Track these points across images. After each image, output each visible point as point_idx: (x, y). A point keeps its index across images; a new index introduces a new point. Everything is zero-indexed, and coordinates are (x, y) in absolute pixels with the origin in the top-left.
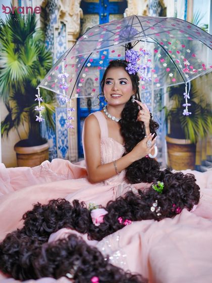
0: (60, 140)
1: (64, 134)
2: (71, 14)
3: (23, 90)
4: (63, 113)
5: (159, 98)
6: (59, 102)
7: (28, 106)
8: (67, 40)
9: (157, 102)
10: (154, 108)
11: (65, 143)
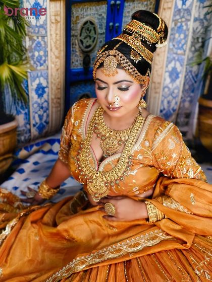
0: (37, 116)
1: (42, 108)
4: (42, 79)
5: (200, 45)
6: (35, 63)
9: (196, 51)
10: (189, 60)
11: (44, 118)
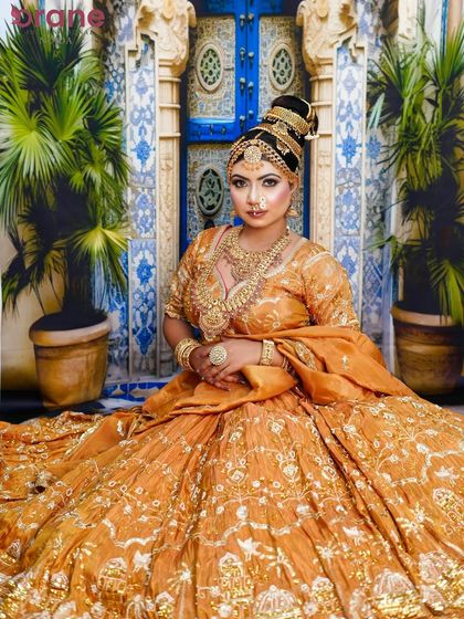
0: (138, 313)
1: (146, 301)
2: (168, 17)
3: (51, 199)
4: (147, 252)
5: (379, 216)
6: (138, 227)
7: (63, 237)
8: (157, 79)
9: (374, 226)
10: (366, 241)
11: (150, 320)
